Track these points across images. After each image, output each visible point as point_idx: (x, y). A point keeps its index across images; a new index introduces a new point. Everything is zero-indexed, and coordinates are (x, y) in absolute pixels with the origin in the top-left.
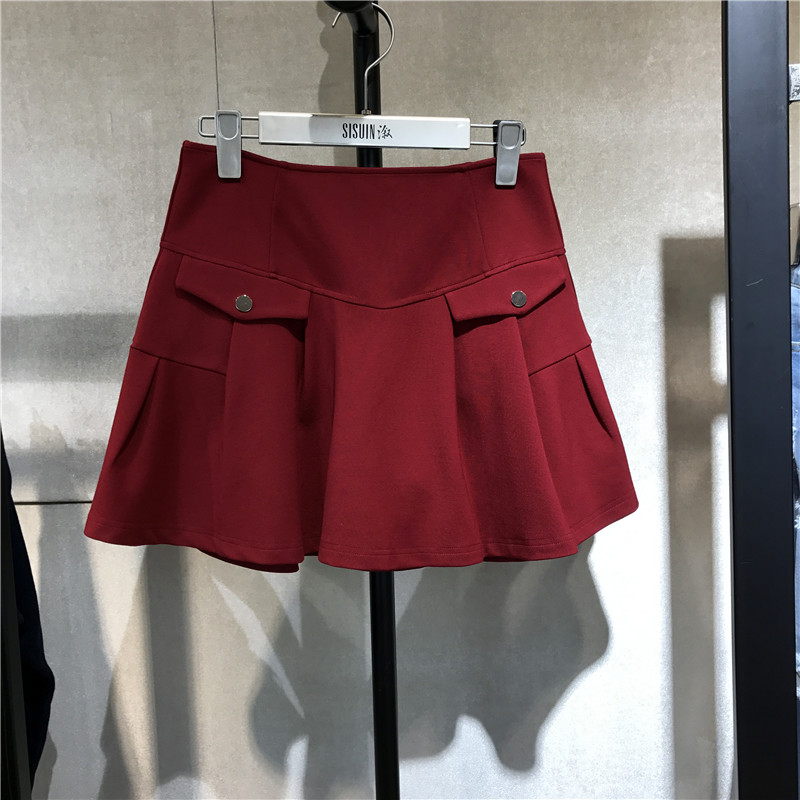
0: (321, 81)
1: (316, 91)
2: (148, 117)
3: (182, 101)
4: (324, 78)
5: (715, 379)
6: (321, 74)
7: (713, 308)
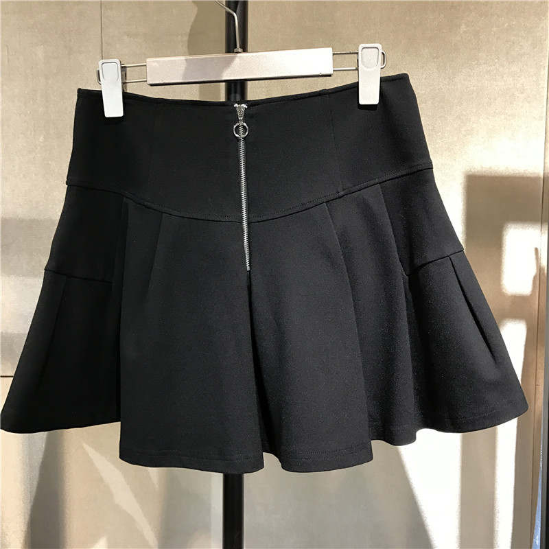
0: (191, 30)
1: (186, 38)
2: (40, 52)
3: (70, 40)
4: (192, 28)
5: (504, 290)
6: (190, 24)
7: (504, 233)
